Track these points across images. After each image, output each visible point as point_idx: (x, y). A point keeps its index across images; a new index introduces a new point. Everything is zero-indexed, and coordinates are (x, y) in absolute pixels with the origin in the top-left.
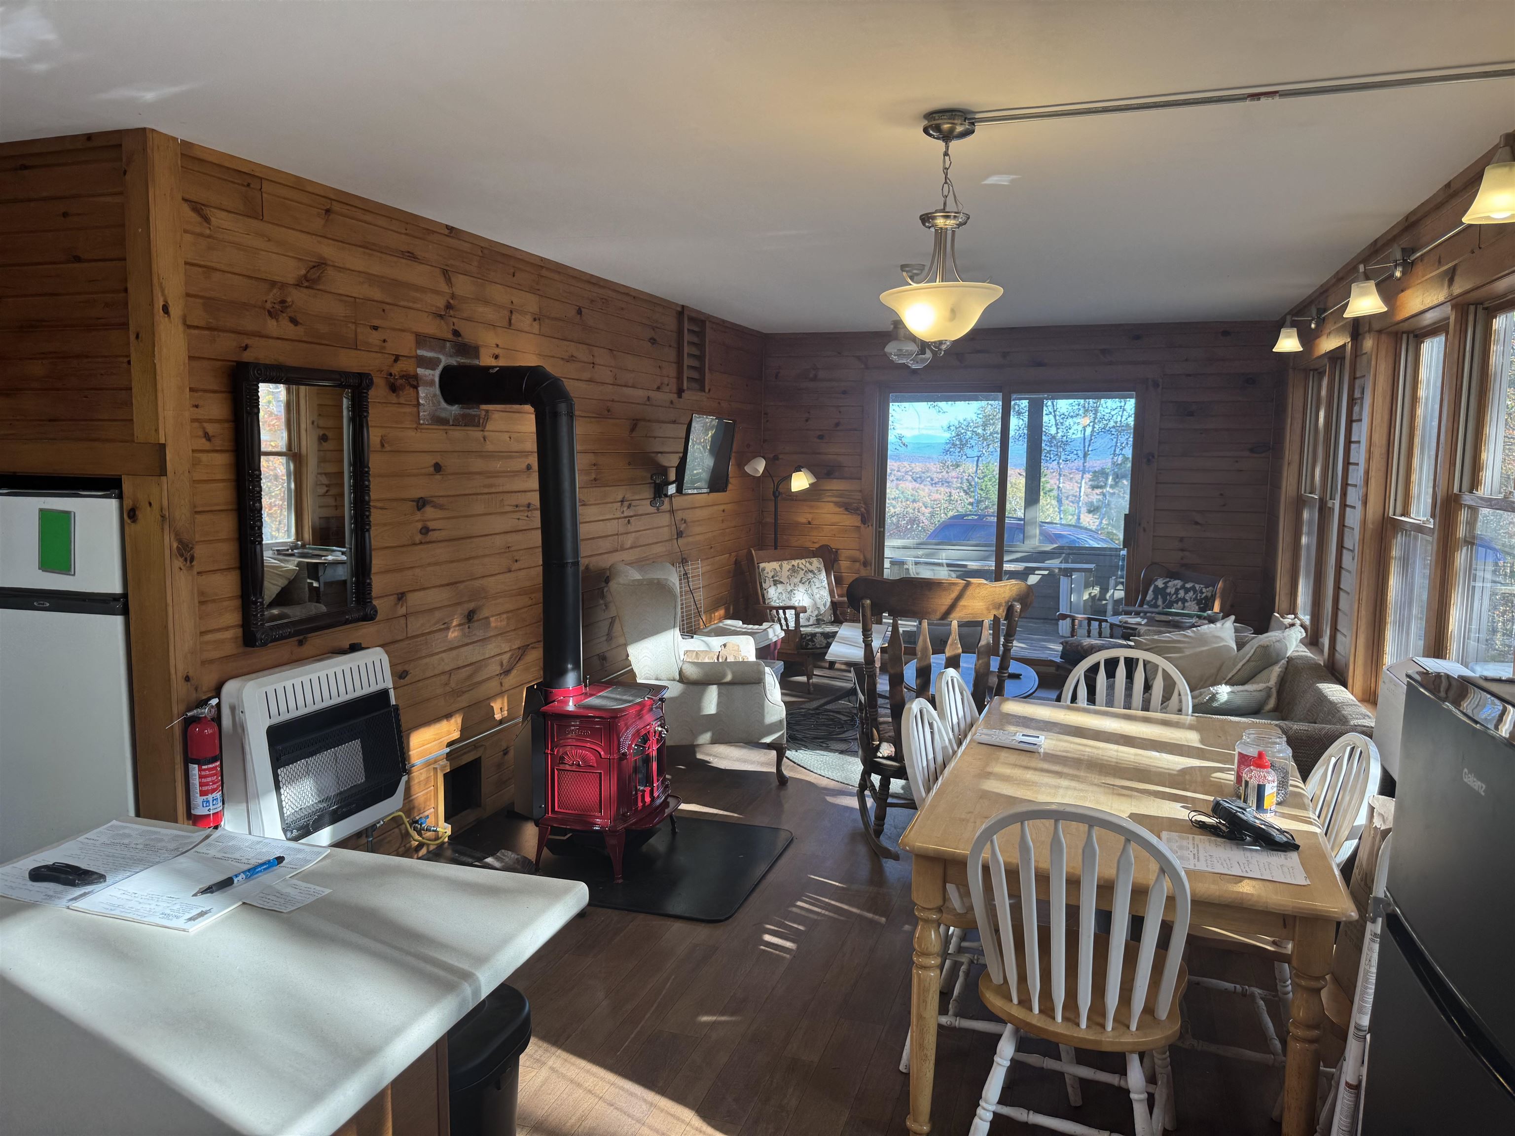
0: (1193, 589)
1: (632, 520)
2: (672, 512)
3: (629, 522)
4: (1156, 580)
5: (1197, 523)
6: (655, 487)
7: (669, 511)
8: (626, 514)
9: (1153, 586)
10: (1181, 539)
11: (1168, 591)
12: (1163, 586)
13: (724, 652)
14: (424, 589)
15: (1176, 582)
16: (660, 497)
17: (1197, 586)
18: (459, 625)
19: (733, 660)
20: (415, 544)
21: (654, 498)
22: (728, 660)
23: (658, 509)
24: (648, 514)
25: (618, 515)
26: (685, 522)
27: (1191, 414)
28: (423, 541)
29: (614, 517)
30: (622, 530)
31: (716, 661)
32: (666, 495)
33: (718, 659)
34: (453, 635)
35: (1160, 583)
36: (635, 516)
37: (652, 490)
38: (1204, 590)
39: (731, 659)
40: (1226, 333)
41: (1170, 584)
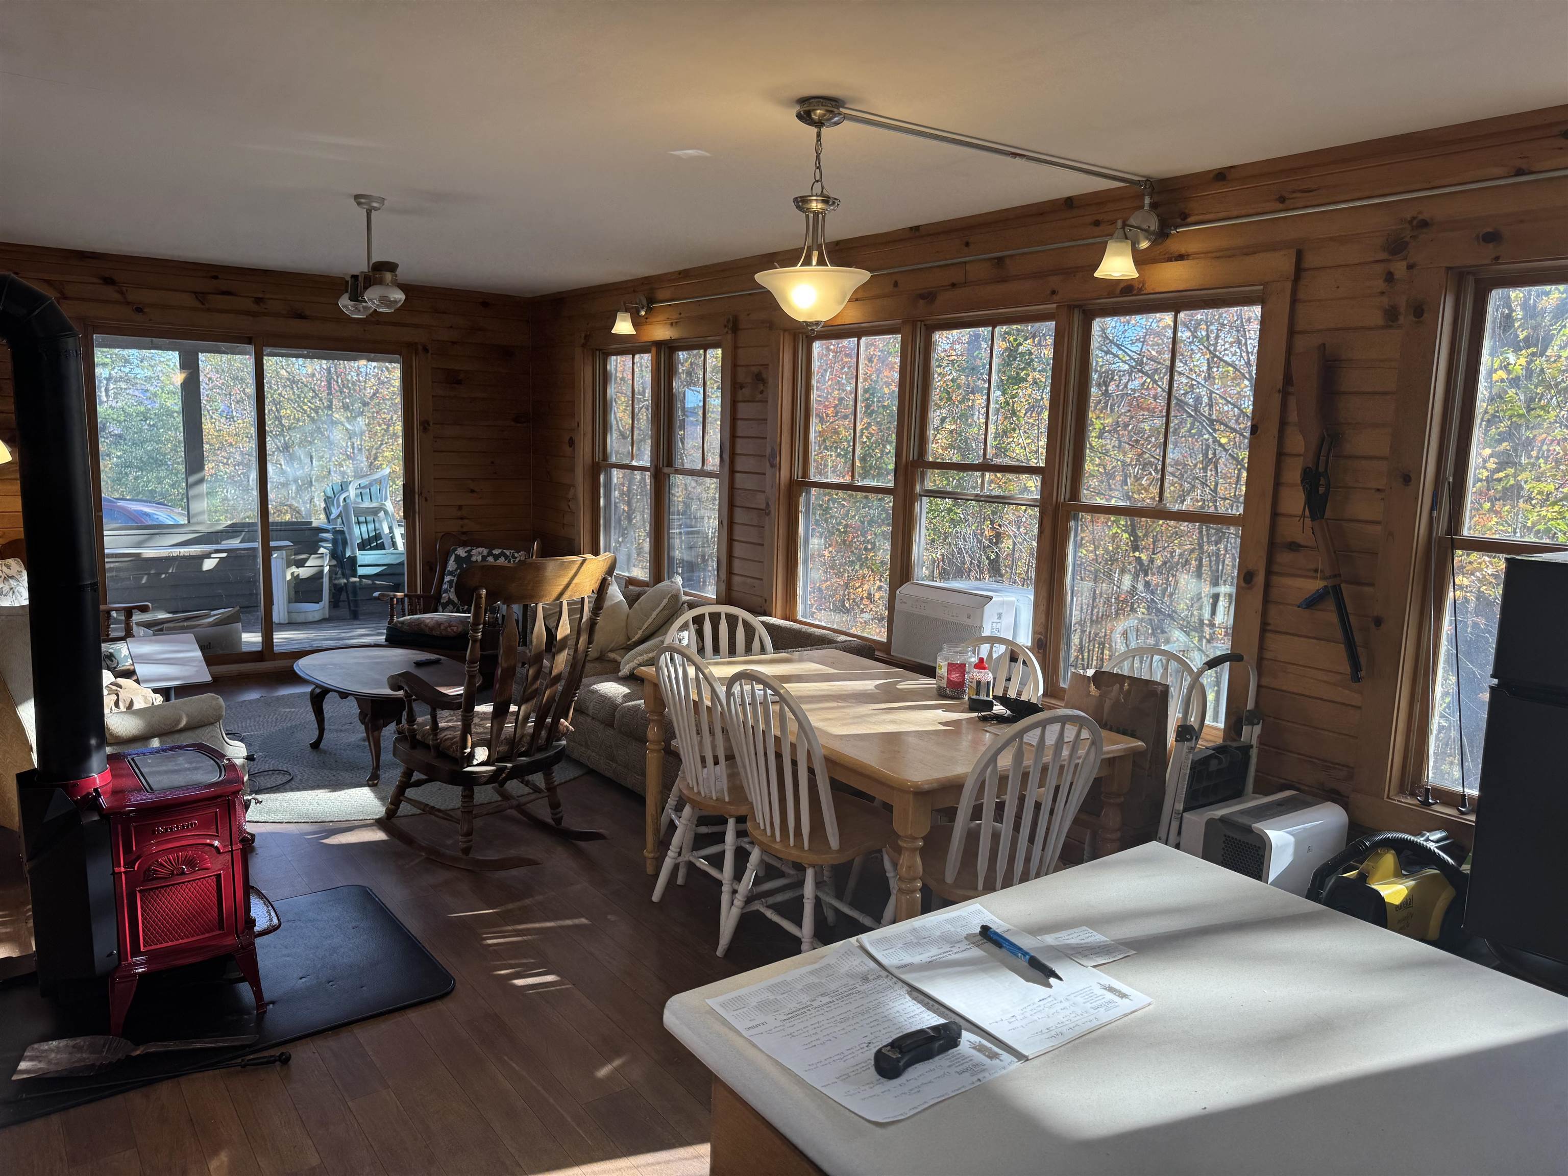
0: (503, 554)
4: (456, 549)
5: (472, 491)
9: (453, 556)
10: (460, 507)
11: (474, 559)
12: (466, 554)
15: (480, 549)
17: (508, 552)
27: (459, 382)
35: (461, 552)
38: (516, 555)
40: (485, 304)
41: (474, 552)
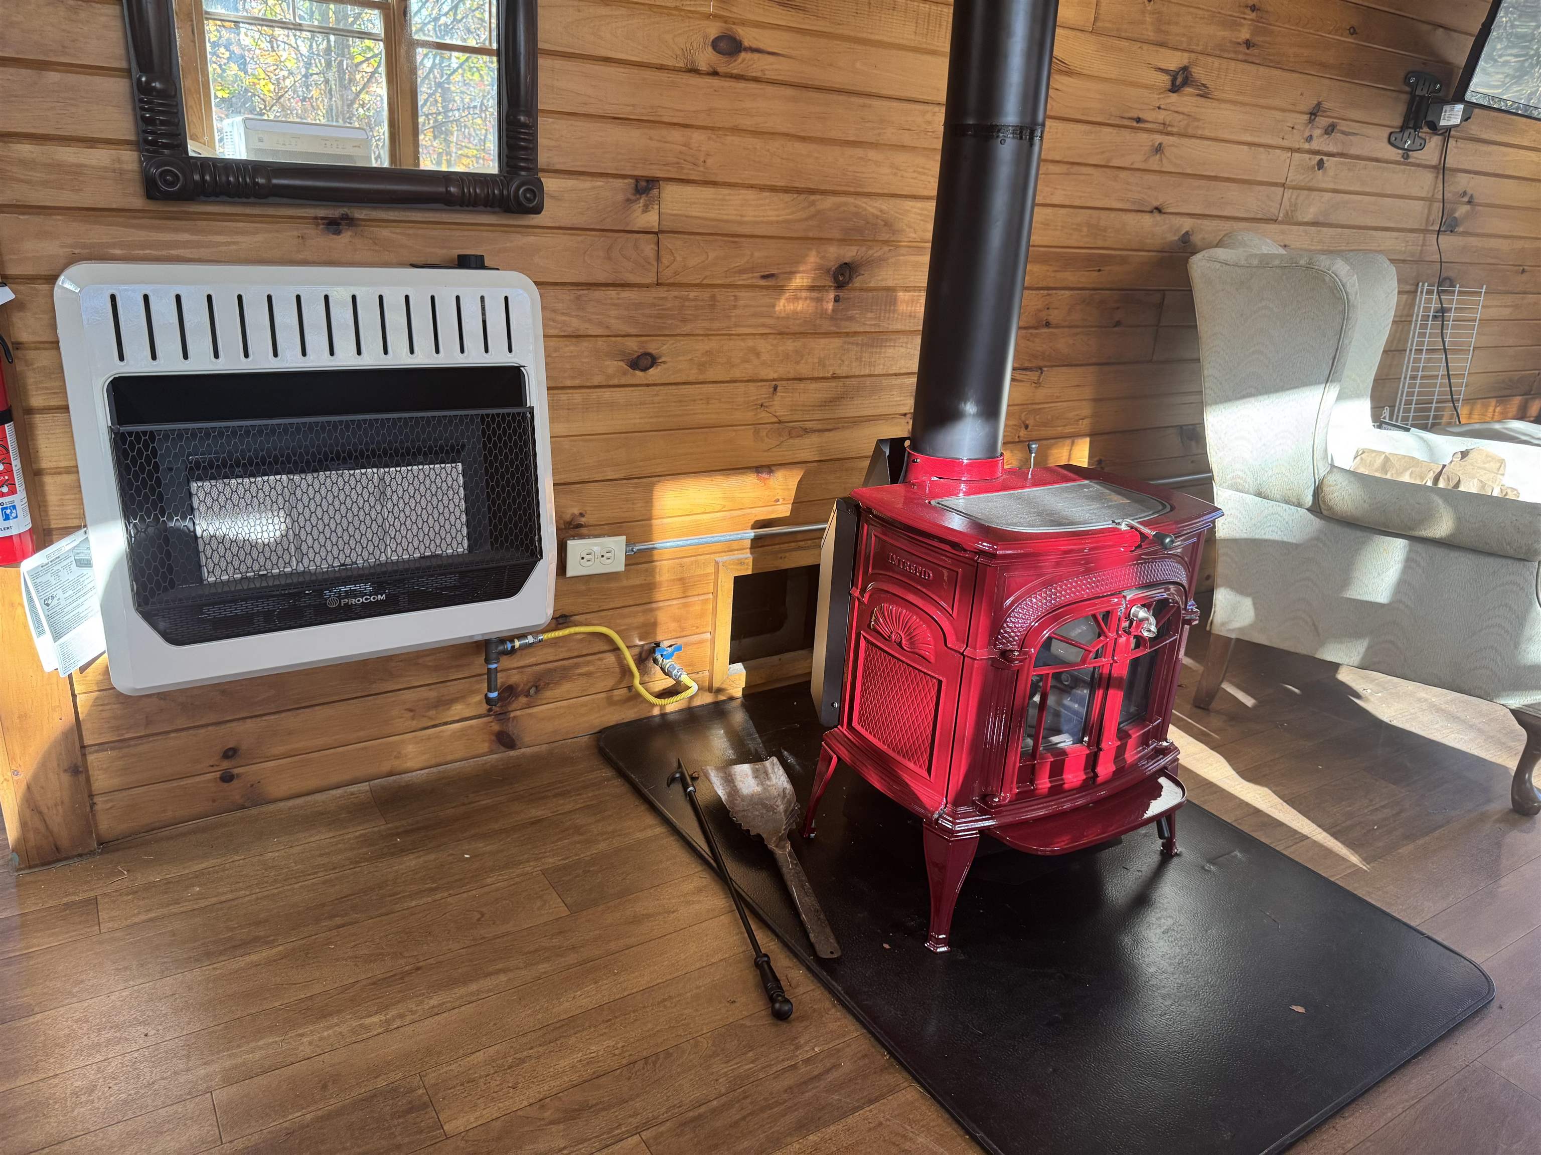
1: (1329, 162)
2: (1441, 169)
3: (1320, 164)
6: (1410, 104)
7: (1435, 167)
8: (1315, 145)
13: (1456, 469)
14: (714, 184)
16: (1416, 127)
18: (812, 288)
19: (1474, 490)
20: (693, 71)
21: (1403, 128)
22: (1462, 488)
23: (1406, 157)
24: (1377, 160)
25: (1296, 140)
26: (1469, 202)
28: (721, 70)
29: (1285, 143)
30: (1295, 177)
31: (1430, 484)
32: (1434, 127)
33: (1436, 480)
34: (791, 307)
36: (1341, 155)
37: (1401, 108)
39: (1469, 486)
